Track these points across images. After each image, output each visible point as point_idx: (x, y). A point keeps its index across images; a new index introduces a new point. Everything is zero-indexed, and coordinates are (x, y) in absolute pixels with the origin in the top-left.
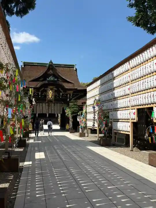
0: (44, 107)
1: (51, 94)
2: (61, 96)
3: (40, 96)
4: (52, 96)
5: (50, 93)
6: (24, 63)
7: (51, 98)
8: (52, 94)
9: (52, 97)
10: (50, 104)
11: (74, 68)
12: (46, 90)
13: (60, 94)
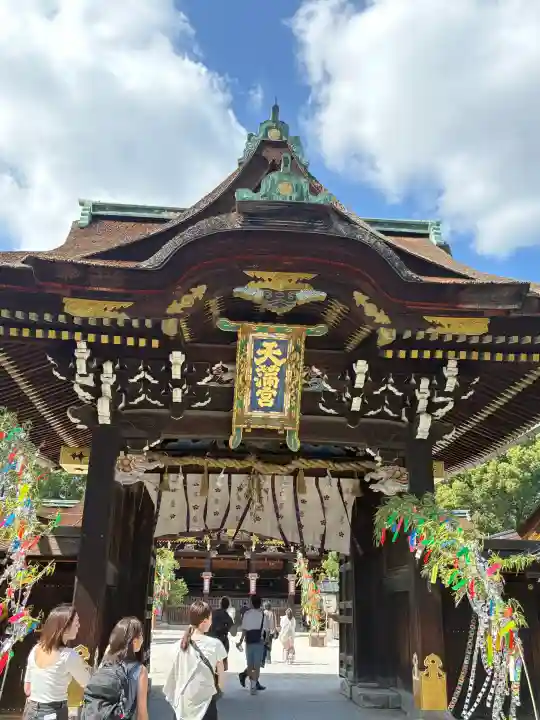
0: (195, 520)
1: (275, 369)
2: (355, 393)
3: (177, 395)
4: (282, 387)
5: (269, 363)
6: (96, 206)
7: (274, 415)
8: (281, 375)
9: (278, 406)
10: (267, 484)
11: (426, 236)
12: (233, 337)
13: (353, 376)
